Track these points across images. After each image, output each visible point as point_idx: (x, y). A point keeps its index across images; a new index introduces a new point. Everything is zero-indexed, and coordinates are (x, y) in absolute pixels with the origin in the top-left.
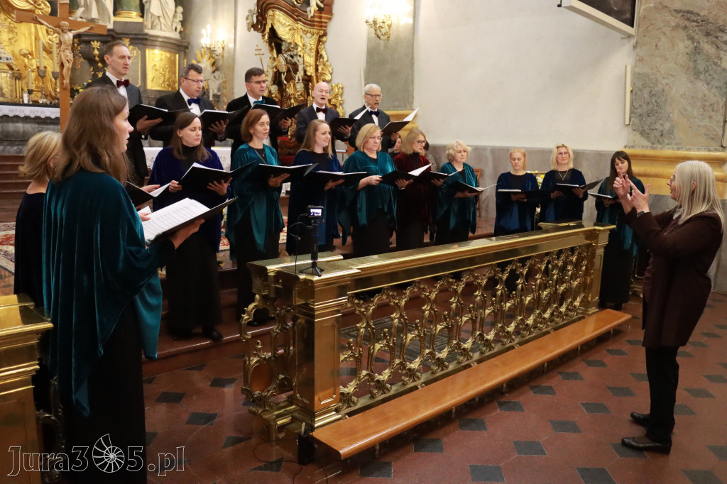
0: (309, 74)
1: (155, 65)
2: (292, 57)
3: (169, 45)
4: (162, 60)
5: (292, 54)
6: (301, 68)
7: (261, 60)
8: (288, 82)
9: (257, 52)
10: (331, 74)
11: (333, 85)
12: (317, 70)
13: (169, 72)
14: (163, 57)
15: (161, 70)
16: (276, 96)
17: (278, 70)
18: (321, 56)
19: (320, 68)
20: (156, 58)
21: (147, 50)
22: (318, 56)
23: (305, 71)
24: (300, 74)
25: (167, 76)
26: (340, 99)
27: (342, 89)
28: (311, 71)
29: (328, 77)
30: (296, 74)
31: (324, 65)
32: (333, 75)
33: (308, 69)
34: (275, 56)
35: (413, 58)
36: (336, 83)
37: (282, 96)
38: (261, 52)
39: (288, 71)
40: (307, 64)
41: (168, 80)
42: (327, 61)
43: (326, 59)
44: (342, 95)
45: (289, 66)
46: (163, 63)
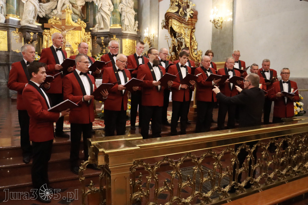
0: (187, 46)
1: (126, 45)
2: (180, 39)
3: (132, 37)
4: (129, 43)
5: (180, 38)
6: (184, 44)
7: (168, 41)
8: (179, 50)
9: (166, 38)
10: (197, 46)
11: (198, 51)
12: (191, 44)
13: (132, 48)
14: (130, 42)
15: (129, 48)
16: (174, 57)
17: (174, 45)
18: (193, 38)
19: (192, 44)
20: (127, 43)
21: (123, 40)
22: (191, 38)
23: (186, 45)
24: (183, 47)
25: (131, 50)
26: (201, 57)
27: (202, 52)
28: (188, 45)
29: (196, 48)
30: (182, 46)
31: (194, 42)
32: (198, 46)
33: (187, 44)
34: (173, 39)
35: (233, 37)
36: (199, 50)
37: (177, 57)
38: (168, 38)
39: (179, 45)
40: (186, 42)
41: (132, 52)
42: (195, 40)
43: (195, 39)
44: (201, 55)
45: (179, 43)
46: (130, 44)
